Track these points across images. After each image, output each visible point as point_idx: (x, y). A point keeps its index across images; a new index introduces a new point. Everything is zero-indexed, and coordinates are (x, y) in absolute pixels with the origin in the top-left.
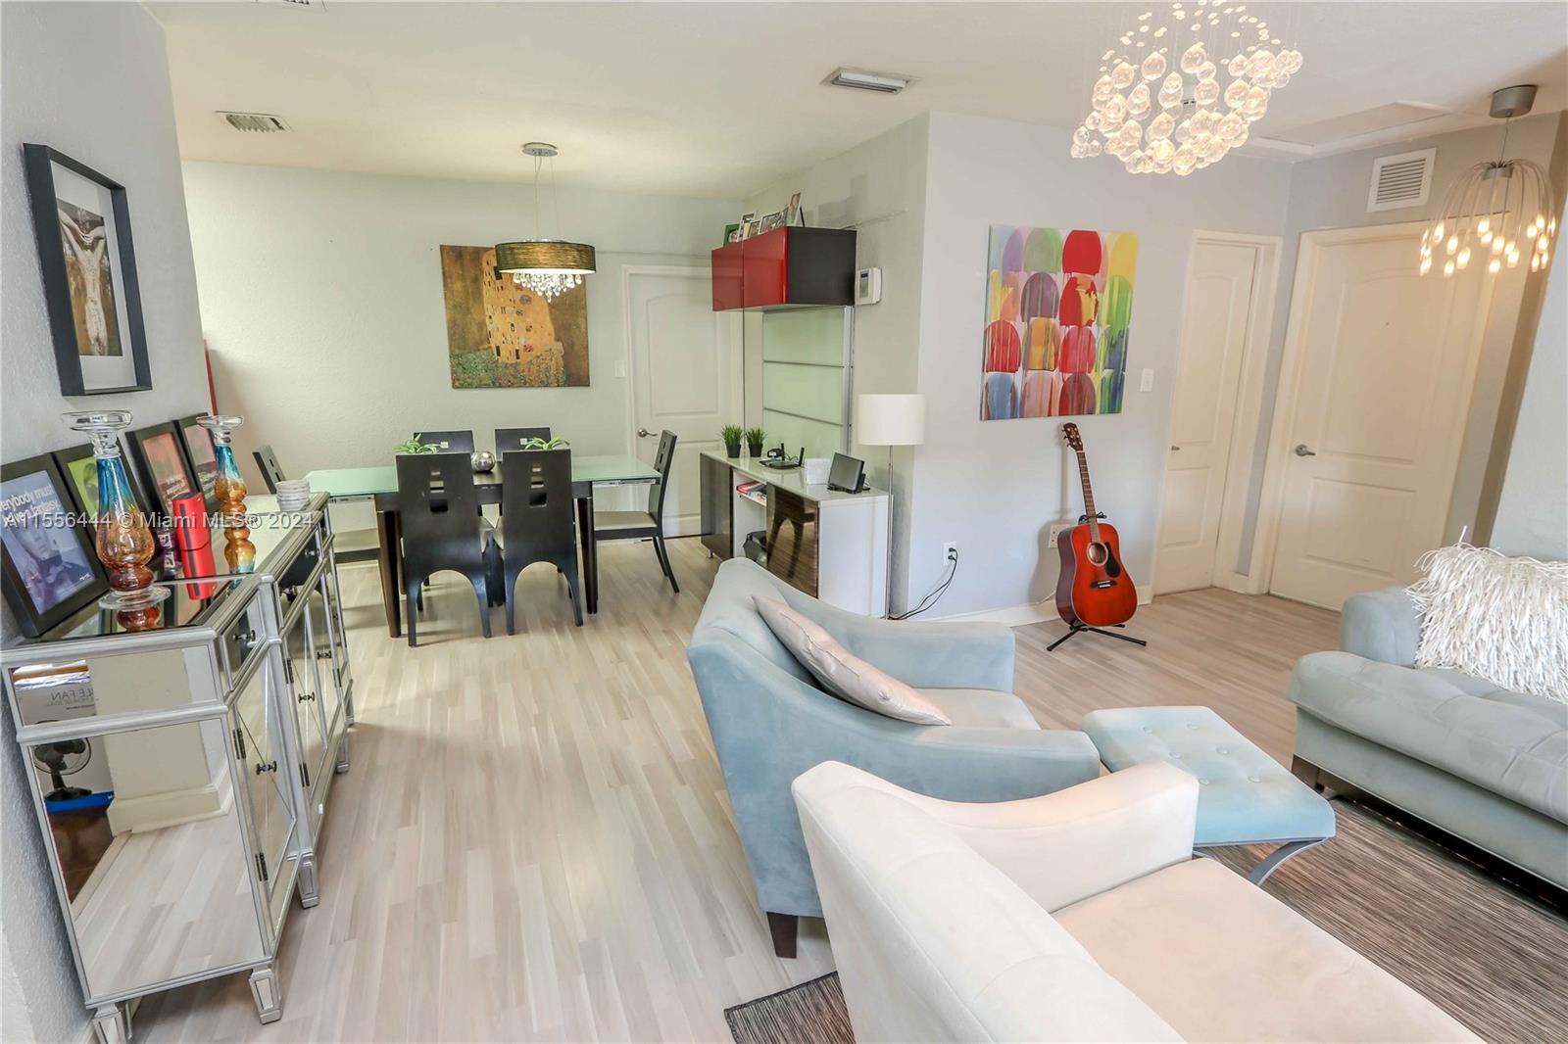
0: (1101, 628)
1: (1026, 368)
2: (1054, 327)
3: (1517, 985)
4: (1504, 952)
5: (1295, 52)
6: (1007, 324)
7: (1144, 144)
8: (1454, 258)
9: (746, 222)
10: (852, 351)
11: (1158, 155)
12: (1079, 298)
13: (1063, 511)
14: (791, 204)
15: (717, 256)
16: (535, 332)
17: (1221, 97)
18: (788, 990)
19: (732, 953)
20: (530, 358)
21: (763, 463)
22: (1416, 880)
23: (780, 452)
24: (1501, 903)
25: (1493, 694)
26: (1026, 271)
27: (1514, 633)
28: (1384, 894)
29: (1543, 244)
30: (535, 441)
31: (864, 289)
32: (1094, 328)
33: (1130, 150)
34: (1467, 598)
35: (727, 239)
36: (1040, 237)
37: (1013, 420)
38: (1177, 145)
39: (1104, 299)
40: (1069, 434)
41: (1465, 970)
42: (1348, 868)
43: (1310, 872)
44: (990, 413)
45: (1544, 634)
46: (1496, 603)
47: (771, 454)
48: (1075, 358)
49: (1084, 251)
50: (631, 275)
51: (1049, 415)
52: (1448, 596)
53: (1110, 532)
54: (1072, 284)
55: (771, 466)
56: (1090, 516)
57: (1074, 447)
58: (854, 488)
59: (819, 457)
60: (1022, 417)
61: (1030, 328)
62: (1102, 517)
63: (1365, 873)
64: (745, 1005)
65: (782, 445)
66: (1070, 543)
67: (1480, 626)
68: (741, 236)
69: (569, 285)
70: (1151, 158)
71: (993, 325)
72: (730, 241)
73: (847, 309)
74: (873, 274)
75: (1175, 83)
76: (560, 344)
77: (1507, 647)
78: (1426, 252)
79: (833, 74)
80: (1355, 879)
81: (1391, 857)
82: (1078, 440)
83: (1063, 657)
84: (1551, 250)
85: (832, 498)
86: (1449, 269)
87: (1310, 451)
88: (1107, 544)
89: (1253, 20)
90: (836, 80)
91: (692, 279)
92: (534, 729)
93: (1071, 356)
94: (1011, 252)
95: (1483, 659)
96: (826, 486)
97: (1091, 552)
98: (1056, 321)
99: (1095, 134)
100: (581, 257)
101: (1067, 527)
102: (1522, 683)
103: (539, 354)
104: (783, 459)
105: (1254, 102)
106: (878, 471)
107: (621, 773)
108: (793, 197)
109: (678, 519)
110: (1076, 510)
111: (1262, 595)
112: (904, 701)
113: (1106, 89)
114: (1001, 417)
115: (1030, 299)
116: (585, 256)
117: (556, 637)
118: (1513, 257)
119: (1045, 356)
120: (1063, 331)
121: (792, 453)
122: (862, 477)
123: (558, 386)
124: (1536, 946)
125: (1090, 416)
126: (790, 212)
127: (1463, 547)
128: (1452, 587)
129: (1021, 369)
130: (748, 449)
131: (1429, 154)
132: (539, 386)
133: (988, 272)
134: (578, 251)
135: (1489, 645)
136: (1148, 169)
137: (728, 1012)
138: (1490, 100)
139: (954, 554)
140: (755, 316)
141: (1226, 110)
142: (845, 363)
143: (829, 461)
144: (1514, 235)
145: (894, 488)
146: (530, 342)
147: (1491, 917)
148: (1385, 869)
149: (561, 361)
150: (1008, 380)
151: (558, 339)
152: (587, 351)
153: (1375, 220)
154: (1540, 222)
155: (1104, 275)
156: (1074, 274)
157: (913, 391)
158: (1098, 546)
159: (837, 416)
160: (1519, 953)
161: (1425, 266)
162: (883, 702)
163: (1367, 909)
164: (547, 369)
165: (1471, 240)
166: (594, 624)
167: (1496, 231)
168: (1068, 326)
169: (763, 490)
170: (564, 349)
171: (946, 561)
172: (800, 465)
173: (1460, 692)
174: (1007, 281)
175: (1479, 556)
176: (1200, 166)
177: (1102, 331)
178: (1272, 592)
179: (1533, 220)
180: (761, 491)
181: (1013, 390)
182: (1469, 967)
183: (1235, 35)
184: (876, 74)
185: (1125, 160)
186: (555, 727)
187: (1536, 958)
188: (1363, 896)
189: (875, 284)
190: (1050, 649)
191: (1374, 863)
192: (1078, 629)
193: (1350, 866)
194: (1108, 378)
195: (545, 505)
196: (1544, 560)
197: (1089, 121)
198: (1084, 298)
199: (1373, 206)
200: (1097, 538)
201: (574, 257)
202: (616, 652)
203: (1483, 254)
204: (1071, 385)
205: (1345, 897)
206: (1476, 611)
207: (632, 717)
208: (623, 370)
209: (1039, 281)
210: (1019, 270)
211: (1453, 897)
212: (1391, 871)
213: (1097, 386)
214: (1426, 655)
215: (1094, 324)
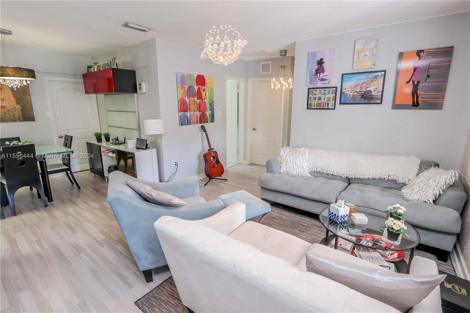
0: (216, 178)
1: (190, 111)
2: (196, 100)
3: (303, 232)
4: (301, 226)
5: (246, 41)
6: (183, 99)
7: (217, 57)
8: (277, 86)
9: (95, 65)
10: (138, 107)
11: (220, 60)
12: (201, 93)
13: (203, 149)
14: (112, 61)
15: (85, 76)
16: (6, 101)
17: (232, 49)
18: (153, 290)
19: (132, 287)
20: (4, 111)
21: (112, 143)
22: (286, 217)
23: (117, 139)
24: (299, 217)
25: (293, 176)
26: (187, 85)
27: (295, 163)
28: (281, 222)
29: (291, 83)
30: (15, 142)
31: (140, 88)
32: (205, 100)
33: (214, 58)
34: (287, 158)
35: (88, 70)
36: (190, 76)
37: (188, 125)
38: (224, 58)
39: (207, 93)
40: (203, 128)
41: (295, 232)
42: (273, 218)
43: (267, 221)
44: (182, 124)
45: (300, 163)
46: (292, 158)
47: (114, 140)
48: (202, 108)
49: (201, 80)
50: (49, 81)
51: (197, 123)
52: (284, 157)
53: (215, 152)
54: (199, 89)
55: (115, 144)
56: (210, 149)
57: (204, 131)
58: (145, 148)
59: (131, 140)
60: (190, 124)
61: (190, 100)
62: (213, 149)
63: (277, 219)
64: (140, 299)
65: (117, 137)
66: (206, 157)
67: (290, 163)
68: (94, 69)
69: (24, 84)
70: (219, 60)
71: (180, 99)
72: (89, 71)
73: (135, 94)
74: (143, 84)
75: (223, 45)
76: (19, 105)
77: (295, 166)
78: (272, 84)
79: (126, 23)
80: (276, 220)
81: (281, 214)
82: (205, 130)
83: (208, 187)
84: (293, 85)
85: (137, 151)
86: (277, 88)
87: (256, 129)
88: (215, 156)
89: (237, 32)
90: (126, 25)
91: (74, 83)
92: (37, 245)
93: (201, 108)
94: (182, 80)
95: (291, 170)
96: (136, 148)
97: (212, 159)
98: (196, 98)
99: (206, 54)
100: (29, 74)
101: (205, 153)
102: (298, 173)
103: (9, 109)
104: (118, 141)
105: (239, 51)
106: (151, 142)
107: (78, 249)
108: (113, 58)
109: (79, 165)
110: (207, 148)
111: (250, 164)
112: (176, 201)
113: (207, 43)
114: (185, 125)
115: (189, 92)
116: (31, 73)
117: (37, 213)
118: (287, 86)
119: (194, 108)
120: (198, 101)
121: (121, 139)
122: (147, 145)
123: (20, 121)
124: (305, 223)
125: (207, 123)
126: (112, 63)
127: (286, 147)
128: (285, 156)
129: (188, 111)
130: (105, 139)
131: (270, 62)
132: (11, 122)
133: (177, 85)
134: (27, 71)
135: (292, 166)
136: (219, 63)
137: (136, 303)
138: (279, 53)
139: (176, 164)
140: (101, 96)
141: (233, 51)
142: (137, 111)
143: (135, 141)
144: (286, 81)
145: (157, 146)
146: (4, 105)
147: (298, 220)
148: (280, 217)
149: (20, 112)
150: (185, 114)
151: (17, 103)
152: (32, 108)
153: (262, 76)
154: (290, 79)
155: (206, 87)
156: (199, 86)
157: (159, 118)
158: (213, 157)
159: (136, 127)
160: (303, 226)
161: (273, 87)
162: (171, 201)
163: (279, 226)
164: (14, 115)
165: (279, 82)
166: (53, 205)
167: (284, 80)
168: (199, 100)
169: (113, 152)
170: (21, 107)
171: (175, 166)
172: (125, 143)
173: (288, 177)
174: (183, 88)
175: (288, 148)
176: (229, 63)
177: (207, 101)
178: (252, 163)
179: (289, 79)
180: (112, 152)
181: (187, 117)
182: (296, 231)
183: (233, 34)
184: (140, 26)
185: (213, 60)
186: (46, 243)
187: (306, 226)
188: (277, 223)
189: (144, 87)
190: (205, 185)
191: (278, 216)
192: (211, 179)
193: (274, 218)
194: (210, 113)
195: (25, 165)
196: (298, 148)
197: (205, 50)
198: (202, 92)
199: (261, 73)
200: (213, 155)
201: (26, 73)
202: (65, 213)
203: (282, 85)
204: (202, 115)
205: (274, 225)
206: (289, 160)
207: (78, 231)
208: (49, 114)
209: (190, 88)
210: (185, 85)
211: (292, 219)
212: (281, 217)
213: (208, 115)
214: (282, 171)
215: (205, 99)
